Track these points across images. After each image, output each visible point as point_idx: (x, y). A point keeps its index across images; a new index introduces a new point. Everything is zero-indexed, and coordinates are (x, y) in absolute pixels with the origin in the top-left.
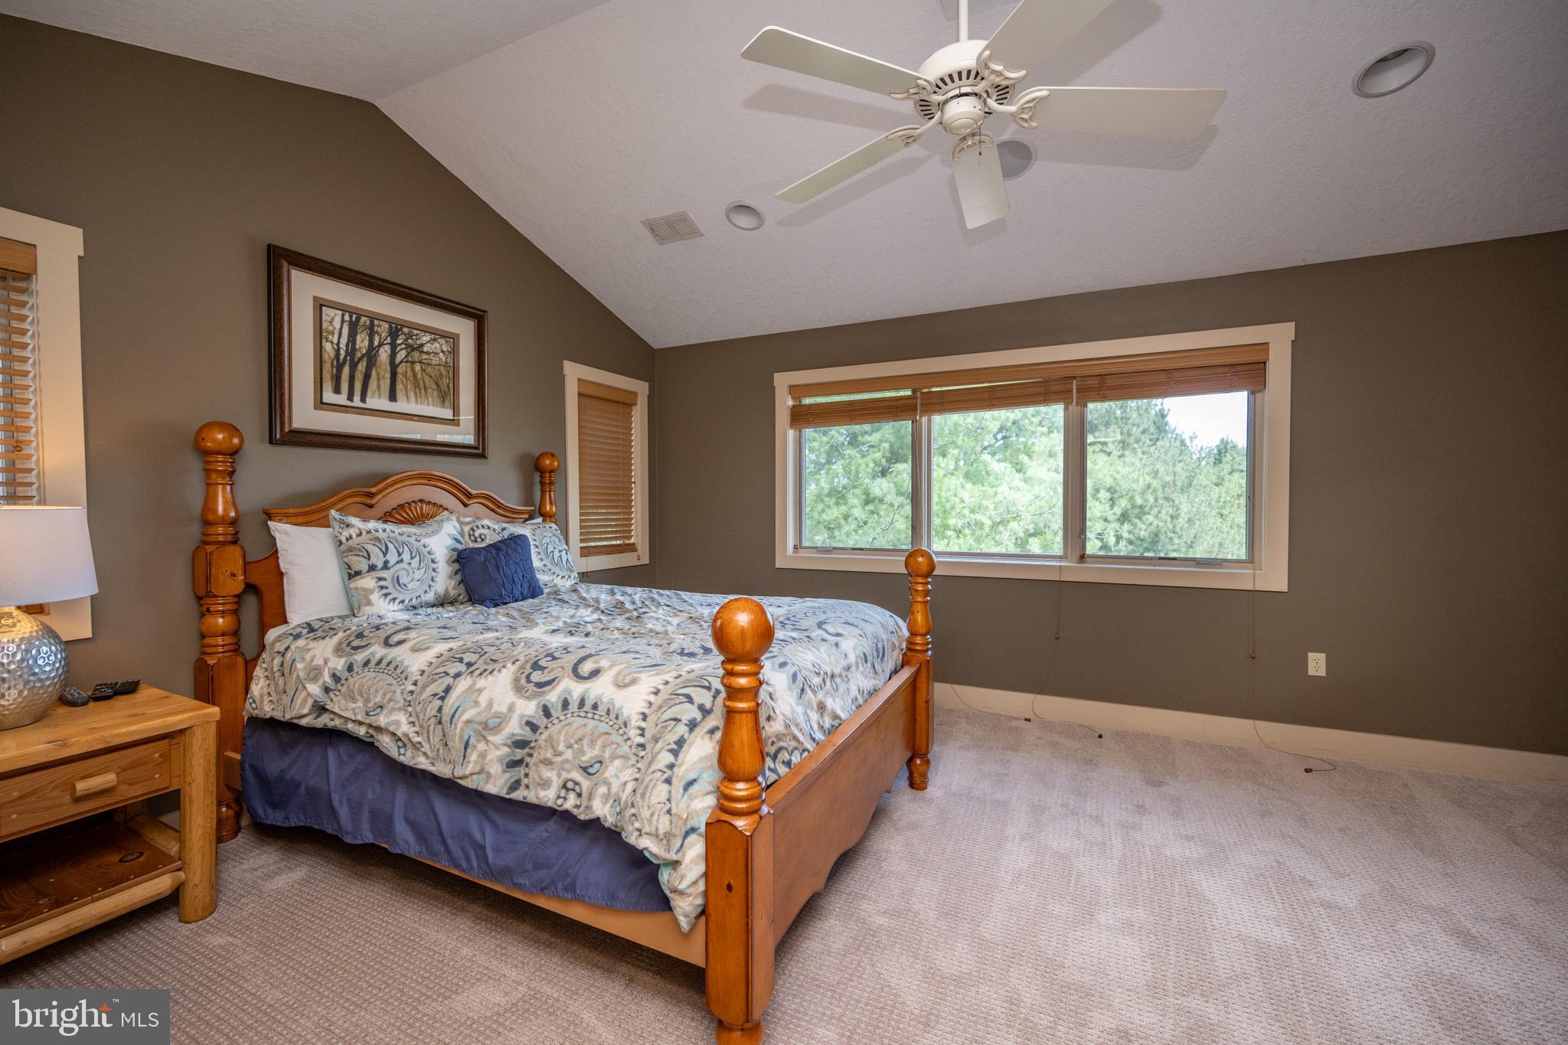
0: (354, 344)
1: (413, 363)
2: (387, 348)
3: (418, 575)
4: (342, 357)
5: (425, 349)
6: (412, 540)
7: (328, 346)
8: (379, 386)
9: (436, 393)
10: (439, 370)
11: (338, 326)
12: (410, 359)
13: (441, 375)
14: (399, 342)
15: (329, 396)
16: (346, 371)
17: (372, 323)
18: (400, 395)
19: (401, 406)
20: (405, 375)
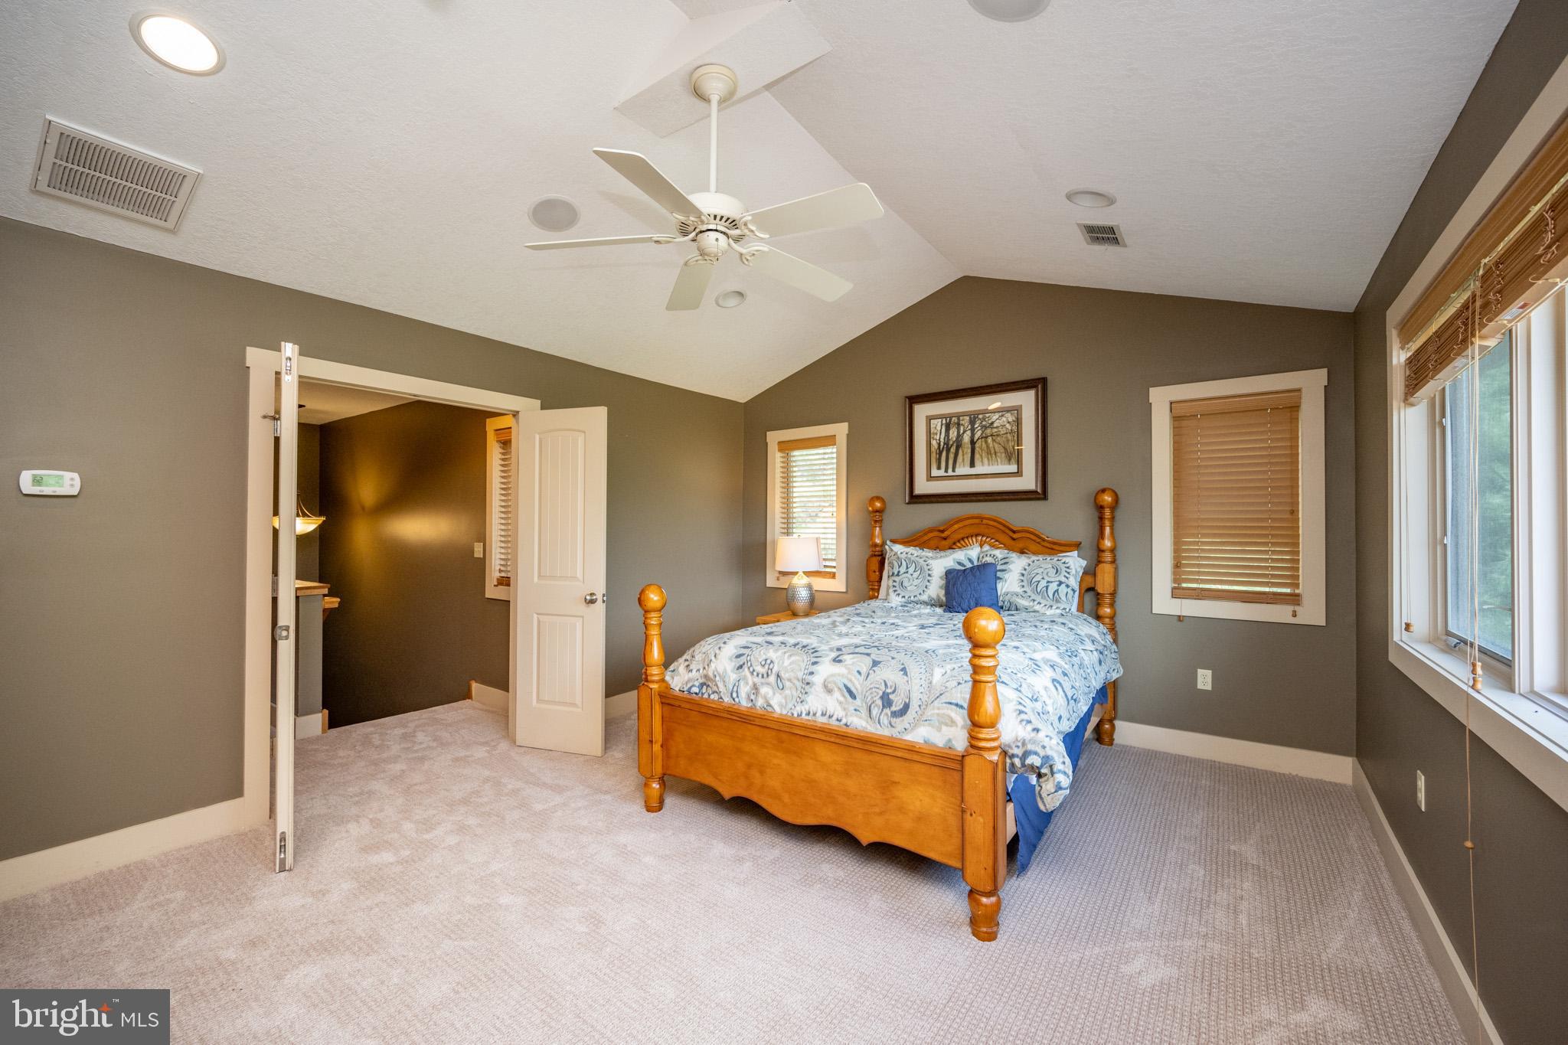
0: (948, 437)
1: (986, 437)
2: (969, 433)
3: (916, 582)
4: (941, 447)
5: (995, 425)
6: (921, 561)
7: (934, 443)
8: (963, 459)
9: (1003, 455)
10: (1007, 437)
11: (939, 429)
12: (984, 435)
13: (1008, 441)
14: (976, 426)
15: (935, 472)
16: (944, 454)
17: (959, 419)
18: (977, 462)
19: (979, 469)
20: (981, 448)
